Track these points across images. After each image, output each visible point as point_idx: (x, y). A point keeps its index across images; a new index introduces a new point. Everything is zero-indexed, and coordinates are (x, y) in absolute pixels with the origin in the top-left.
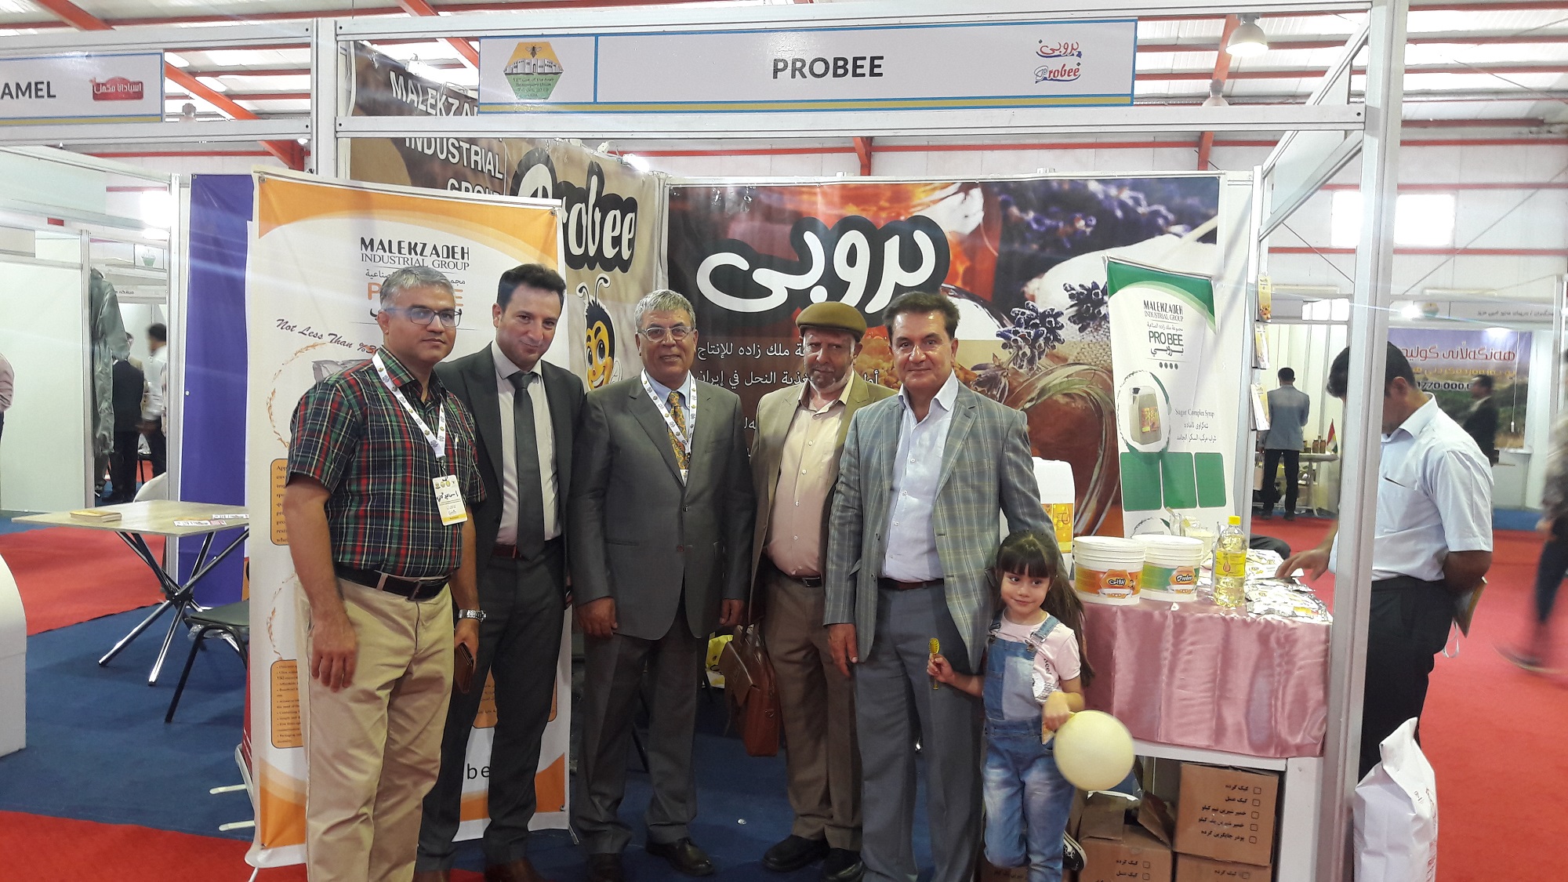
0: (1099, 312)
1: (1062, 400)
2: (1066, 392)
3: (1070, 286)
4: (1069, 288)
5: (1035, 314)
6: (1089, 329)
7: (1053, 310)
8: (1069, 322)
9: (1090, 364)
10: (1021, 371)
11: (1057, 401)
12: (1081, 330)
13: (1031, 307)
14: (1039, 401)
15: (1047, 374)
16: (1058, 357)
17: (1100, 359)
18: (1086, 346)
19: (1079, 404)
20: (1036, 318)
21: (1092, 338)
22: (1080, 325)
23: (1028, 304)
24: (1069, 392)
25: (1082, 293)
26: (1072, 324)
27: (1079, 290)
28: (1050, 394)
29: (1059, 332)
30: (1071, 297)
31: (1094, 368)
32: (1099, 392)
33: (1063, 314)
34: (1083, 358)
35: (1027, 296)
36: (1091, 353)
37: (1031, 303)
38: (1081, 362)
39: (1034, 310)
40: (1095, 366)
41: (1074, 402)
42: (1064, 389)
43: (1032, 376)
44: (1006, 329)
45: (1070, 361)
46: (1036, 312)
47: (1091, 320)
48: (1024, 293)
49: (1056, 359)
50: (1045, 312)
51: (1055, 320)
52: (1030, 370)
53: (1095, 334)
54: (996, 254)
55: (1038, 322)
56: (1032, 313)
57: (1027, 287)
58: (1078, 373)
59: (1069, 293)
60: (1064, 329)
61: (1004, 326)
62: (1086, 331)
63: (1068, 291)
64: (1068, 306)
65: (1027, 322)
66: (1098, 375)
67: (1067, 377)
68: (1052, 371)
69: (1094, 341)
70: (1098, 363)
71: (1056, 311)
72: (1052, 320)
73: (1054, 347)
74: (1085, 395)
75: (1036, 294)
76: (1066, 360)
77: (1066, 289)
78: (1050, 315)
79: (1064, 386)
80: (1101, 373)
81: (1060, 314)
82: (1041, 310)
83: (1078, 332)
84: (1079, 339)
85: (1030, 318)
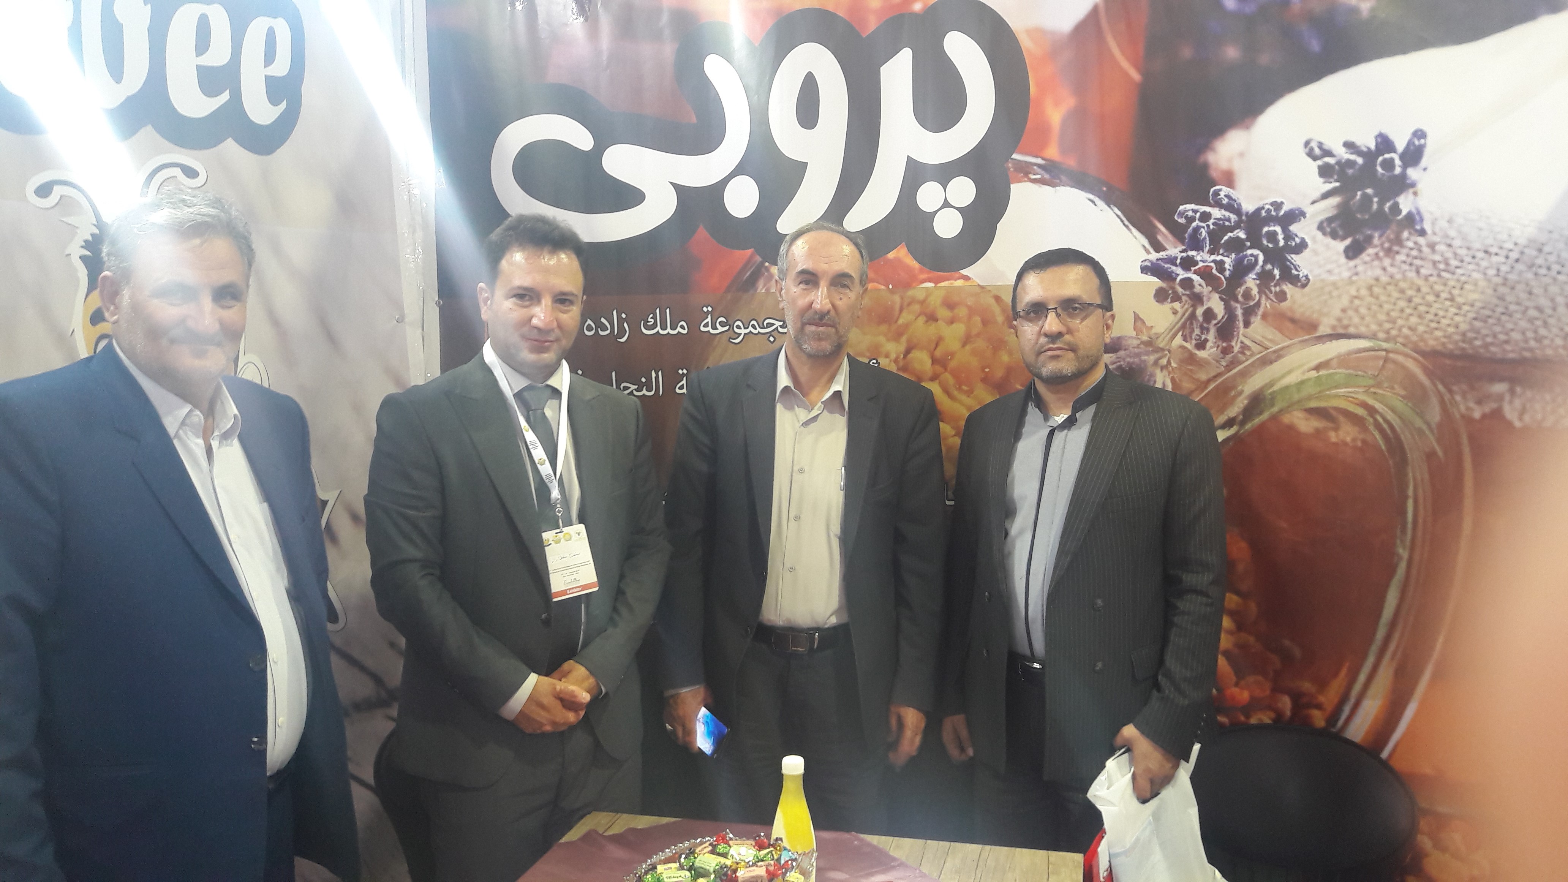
0: (1396, 209)
1: (1305, 424)
2: (1313, 404)
3: (1320, 145)
4: (1317, 151)
5: (1233, 217)
6: (1371, 251)
7: (1278, 206)
8: (1319, 234)
9: (1373, 337)
10: (1202, 354)
11: (1291, 428)
12: (1353, 252)
13: (1225, 201)
14: (1248, 426)
15: (1265, 362)
16: (1293, 321)
17: (1400, 322)
18: (1364, 292)
19: (1347, 433)
20: (1237, 226)
21: (1378, 272)
22: (1348, 241)
23: (1217, 193)
24: (1323, 404)
25: (1350, 163)
26: (1329, 240)
27: (1343, 154)
28: (1275, 409)
29: (1296, 259)
30: (1325, 172)
31: (1385, 345)
32: (1399, 404)
33: (1303, 214)
34: (1356, 320)
35: (1214, 174)
36: (1374, 308)
37: (1224, 191)
38: (1352, 330)
39: (1232, 207)
40: (1386, 340)
41: (1336, 429)
42: (1310, 398)
43: (1229, 368)
44: (1162, 254)
45: (1324, 330)
46: (1237, 211)
47: (1375, 228)
48: (1206, 167)
49: (1289, 325)
50: (1259, 210)
51: (1285, 230)
52: (1226, 351)
53: (1387, 262)
54: (1136, 76)
55: (1242, 235)
56: (1227, 214)
57: (1213, 150)
58: (1344, 360)
59: (1319, 162)
60: (1306, 253)
61: (1158, 247)
62: (1365, 257)
63: (1315, 158)
64: (1317, 194)
65: (1215, 235)
66: (1395, 362)
67: (1317, 368)
68: (1278, 355)
69: (1384, 279)
70: (1394, 332)
71: (1285, 208)
72: (1278, 229)
73: (1282, 296)
74: (1361, 412)
75: (1237, 166)
76: (1313, 326)
77: (1311, 154)
78: (1270, 219)
79: (1309, 390)
80: (1400, 358)
81: (1295, 216)
82: (1248, 207)
83: (1343, 260)
84: (1346, 274)
85: (1221, 228)
